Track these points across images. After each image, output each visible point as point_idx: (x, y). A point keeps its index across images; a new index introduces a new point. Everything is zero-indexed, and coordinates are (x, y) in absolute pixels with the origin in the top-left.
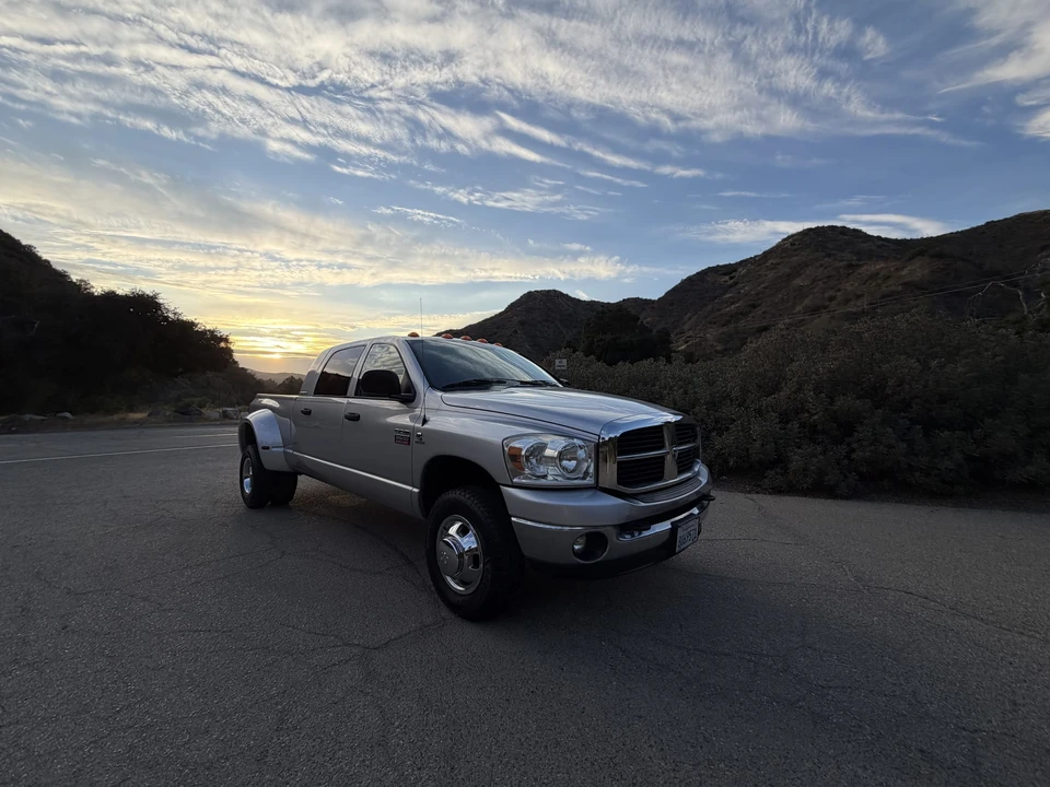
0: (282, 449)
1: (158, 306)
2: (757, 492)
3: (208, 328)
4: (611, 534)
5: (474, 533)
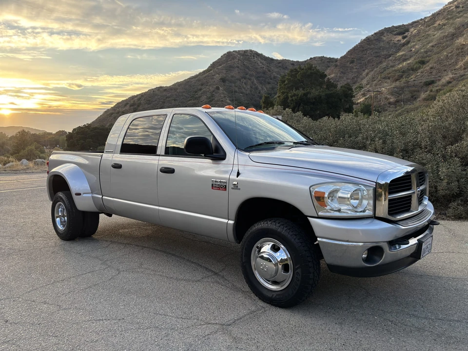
0: (90, 195)
2: (443, 219)
4: (386, 247)
5: (284, 250)
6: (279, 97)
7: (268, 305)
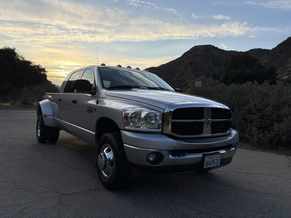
0: (52, 117)
1: (15, 54)
3: (36, 65)
4: (165, 153)
5: (112, 151)
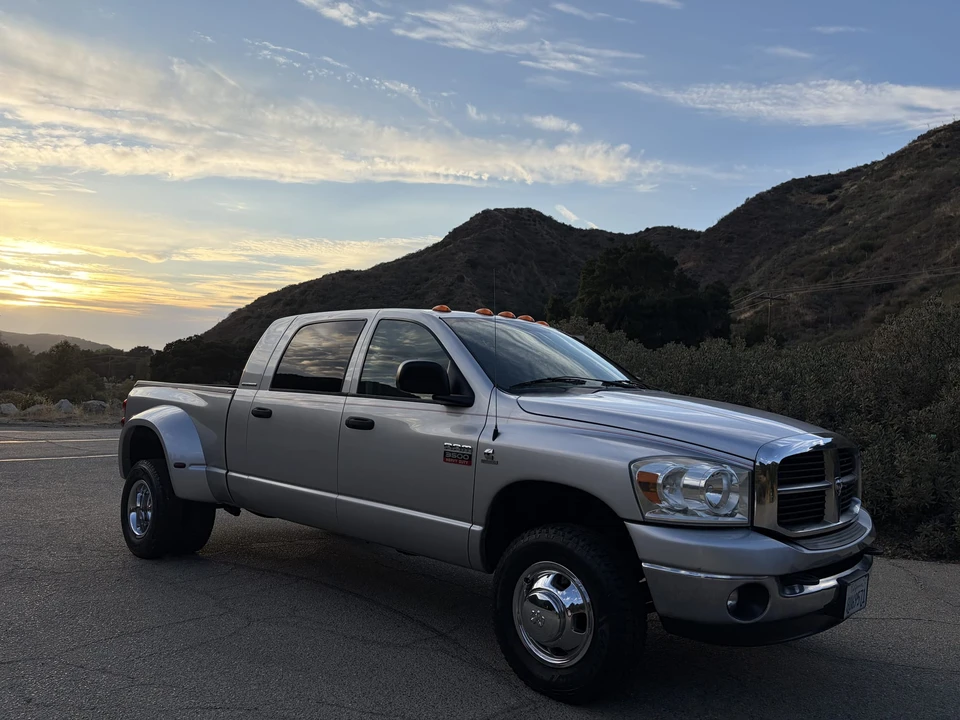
0: (203, 469)
2: (905, 557)
4: (773, 587)
5: (577, 585)
6: (581, 300)
7: (542, 698)
